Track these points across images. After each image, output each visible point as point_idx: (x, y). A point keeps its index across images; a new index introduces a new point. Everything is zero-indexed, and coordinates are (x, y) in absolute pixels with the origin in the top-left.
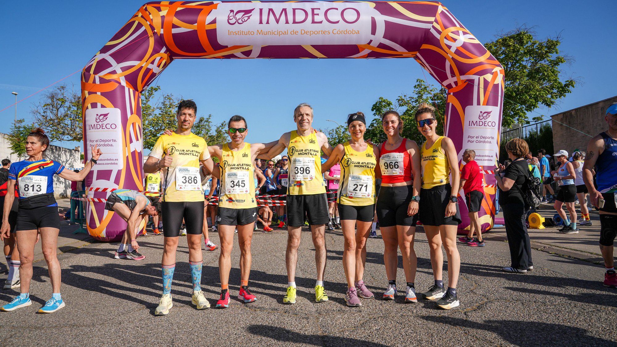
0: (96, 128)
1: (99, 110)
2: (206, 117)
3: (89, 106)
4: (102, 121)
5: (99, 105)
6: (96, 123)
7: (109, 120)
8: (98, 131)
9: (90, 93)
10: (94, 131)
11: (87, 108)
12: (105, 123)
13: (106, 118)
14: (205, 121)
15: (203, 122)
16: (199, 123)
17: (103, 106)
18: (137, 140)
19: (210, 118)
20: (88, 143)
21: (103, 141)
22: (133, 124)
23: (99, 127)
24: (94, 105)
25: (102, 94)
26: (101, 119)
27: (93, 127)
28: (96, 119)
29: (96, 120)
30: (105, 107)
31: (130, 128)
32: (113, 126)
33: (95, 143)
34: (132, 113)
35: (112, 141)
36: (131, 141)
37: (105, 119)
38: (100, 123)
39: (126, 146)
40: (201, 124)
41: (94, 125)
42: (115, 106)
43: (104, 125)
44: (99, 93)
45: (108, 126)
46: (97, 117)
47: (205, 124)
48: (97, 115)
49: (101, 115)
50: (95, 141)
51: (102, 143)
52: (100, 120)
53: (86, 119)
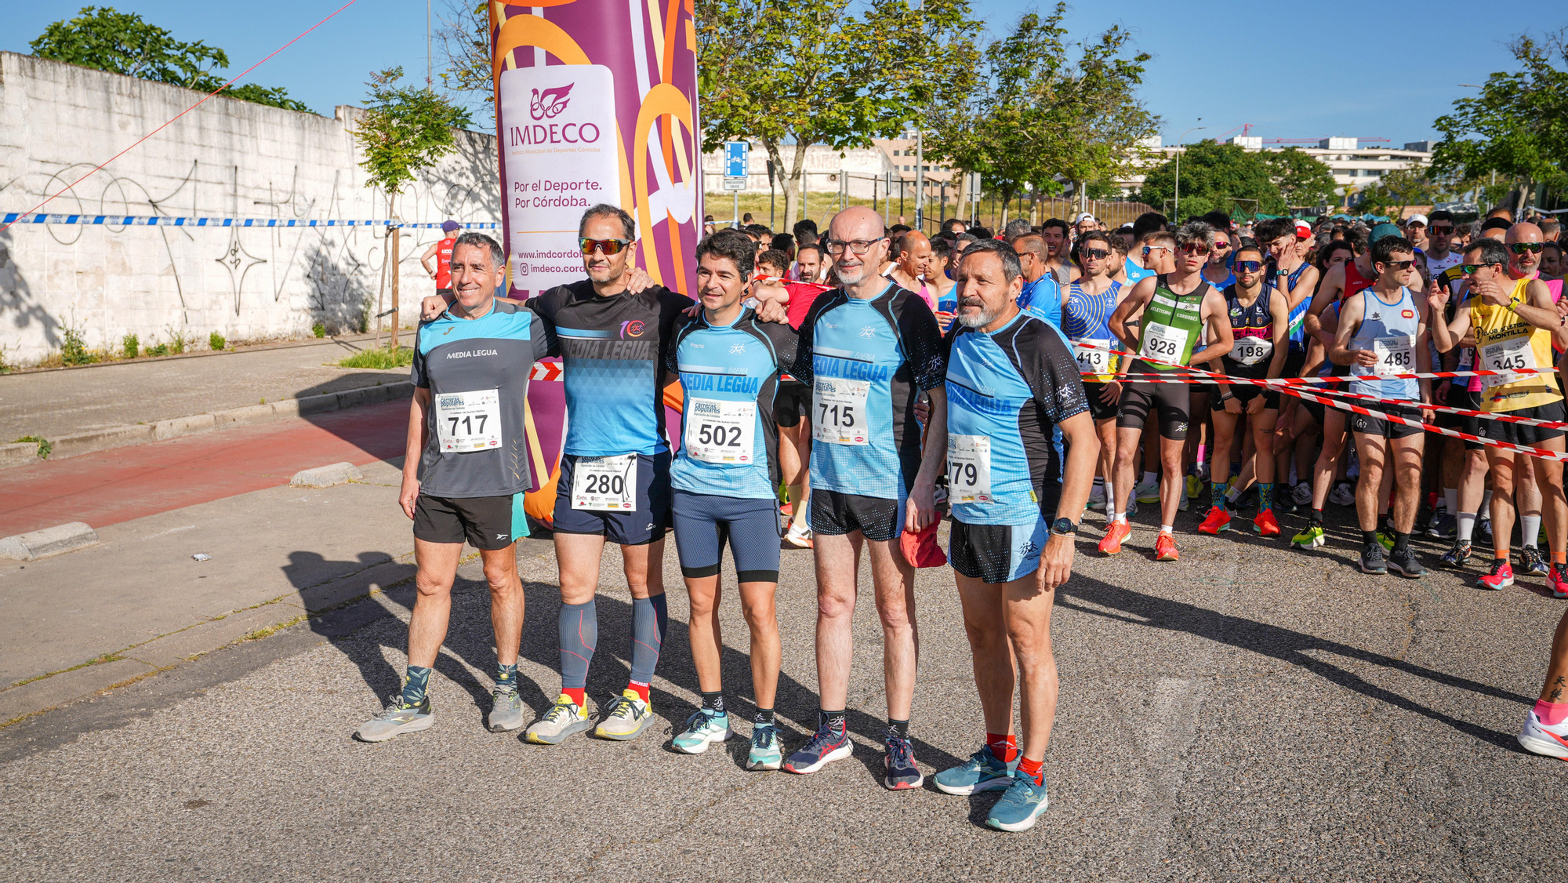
0: (532, 141)
1: (543, 76)
2: (1044, 13)
3: (510, 58)
4: (550, 113)
5: (540, 55)
6: (532, 123)
7: (577, 110)
8: (539, 152)
9: (510, 11)
10: (528, 151)
11: (504, 67)
12: (561, 120)
13: (565, 104)
14: (1042, 29)
15: (1034, 32)
16: (1021, 35)
17: (552, 60)
18: (677, 177)
19: (1062, 14)
20: (511, 191)
21: (555, 186)
22: (659, 120)
23: (540, 133)
24: (525, 57)
25: (551, 14)
26: (549, 108)
27: (523, 135)
28: (532, 106)
29: (533, 110)
30: (559, 62)
31: (648, 137)
32: (589, 133)
33: (529, 194)
34: (654, 80)
35: (583, 186)
36: (653, 186)
37: (560, 107)
38: (546, 122)
39: (635, 206)
40: (1026, 40)
41: (527, 127)
42: (596, 56)
43: (558, 130)
44: (538, 12)
45: (572, 133)
46: (535, 100)
47: (1041, 39)
48: (535, 92)
49: (547, 92)
50: (529, 188)
51: (553, 194)
52: (545, 111)
53: (504, 105)
